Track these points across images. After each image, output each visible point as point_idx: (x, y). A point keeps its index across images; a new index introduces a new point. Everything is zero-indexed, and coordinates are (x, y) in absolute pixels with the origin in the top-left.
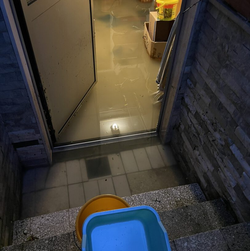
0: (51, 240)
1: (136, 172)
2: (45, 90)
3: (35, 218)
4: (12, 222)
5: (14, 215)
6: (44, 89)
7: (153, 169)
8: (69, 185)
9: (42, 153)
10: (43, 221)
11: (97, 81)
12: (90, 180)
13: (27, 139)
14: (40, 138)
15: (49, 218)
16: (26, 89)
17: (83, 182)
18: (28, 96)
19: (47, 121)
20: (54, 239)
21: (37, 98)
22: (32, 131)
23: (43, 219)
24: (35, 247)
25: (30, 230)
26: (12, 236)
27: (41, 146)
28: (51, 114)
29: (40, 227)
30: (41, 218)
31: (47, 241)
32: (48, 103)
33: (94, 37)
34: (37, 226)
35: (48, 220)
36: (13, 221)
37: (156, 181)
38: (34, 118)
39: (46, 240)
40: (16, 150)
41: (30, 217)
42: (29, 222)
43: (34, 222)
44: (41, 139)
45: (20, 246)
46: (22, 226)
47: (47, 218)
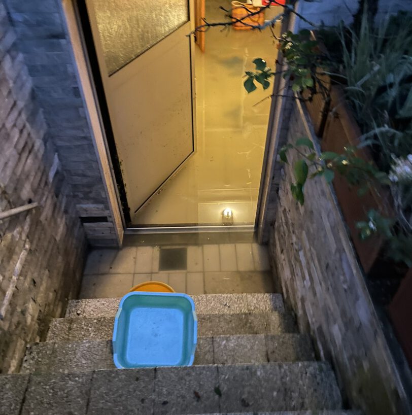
0: (99, 320)
1: (216, 272)
2: (121, 163)
3: (90, 300)
4: (66, 299)
5: (71, 293)
6: (120, 161)
7: (238, 272)
8: (136, 273)
9: (110, 233)
10: (98, 304)
11: (196, 151)
12: (161, 272)
13: (95, 214)
14: (109, 215)
15: (105, 302)
16: (97, 161)
17: (152, 273)
18: (99, 169)
19: (121, 197)
20: (102, 320)
21: (111, 171)
22: (101, 206)
23: (99, 303)
24: (83, 323)
25: (84, 312)
26: (65, 314)
27: (110, 224)
28: (127, 189)
29: (94, 309)
30: (96, 301)
31: (95, 321)
32: (123, 177)
33: (195, 99)
34: (91, 308)
35: (103, 304)
36: (68, 300)
37: (238, 285)
38: (104, 193)
39: (95, 319)
40: (82, 225)
41: (86, 298)
42: (84, 304)
43: (89, 304)
44: (110, 217)
45: (69, 320)
46: (76, 305)
47: (103, 302)
